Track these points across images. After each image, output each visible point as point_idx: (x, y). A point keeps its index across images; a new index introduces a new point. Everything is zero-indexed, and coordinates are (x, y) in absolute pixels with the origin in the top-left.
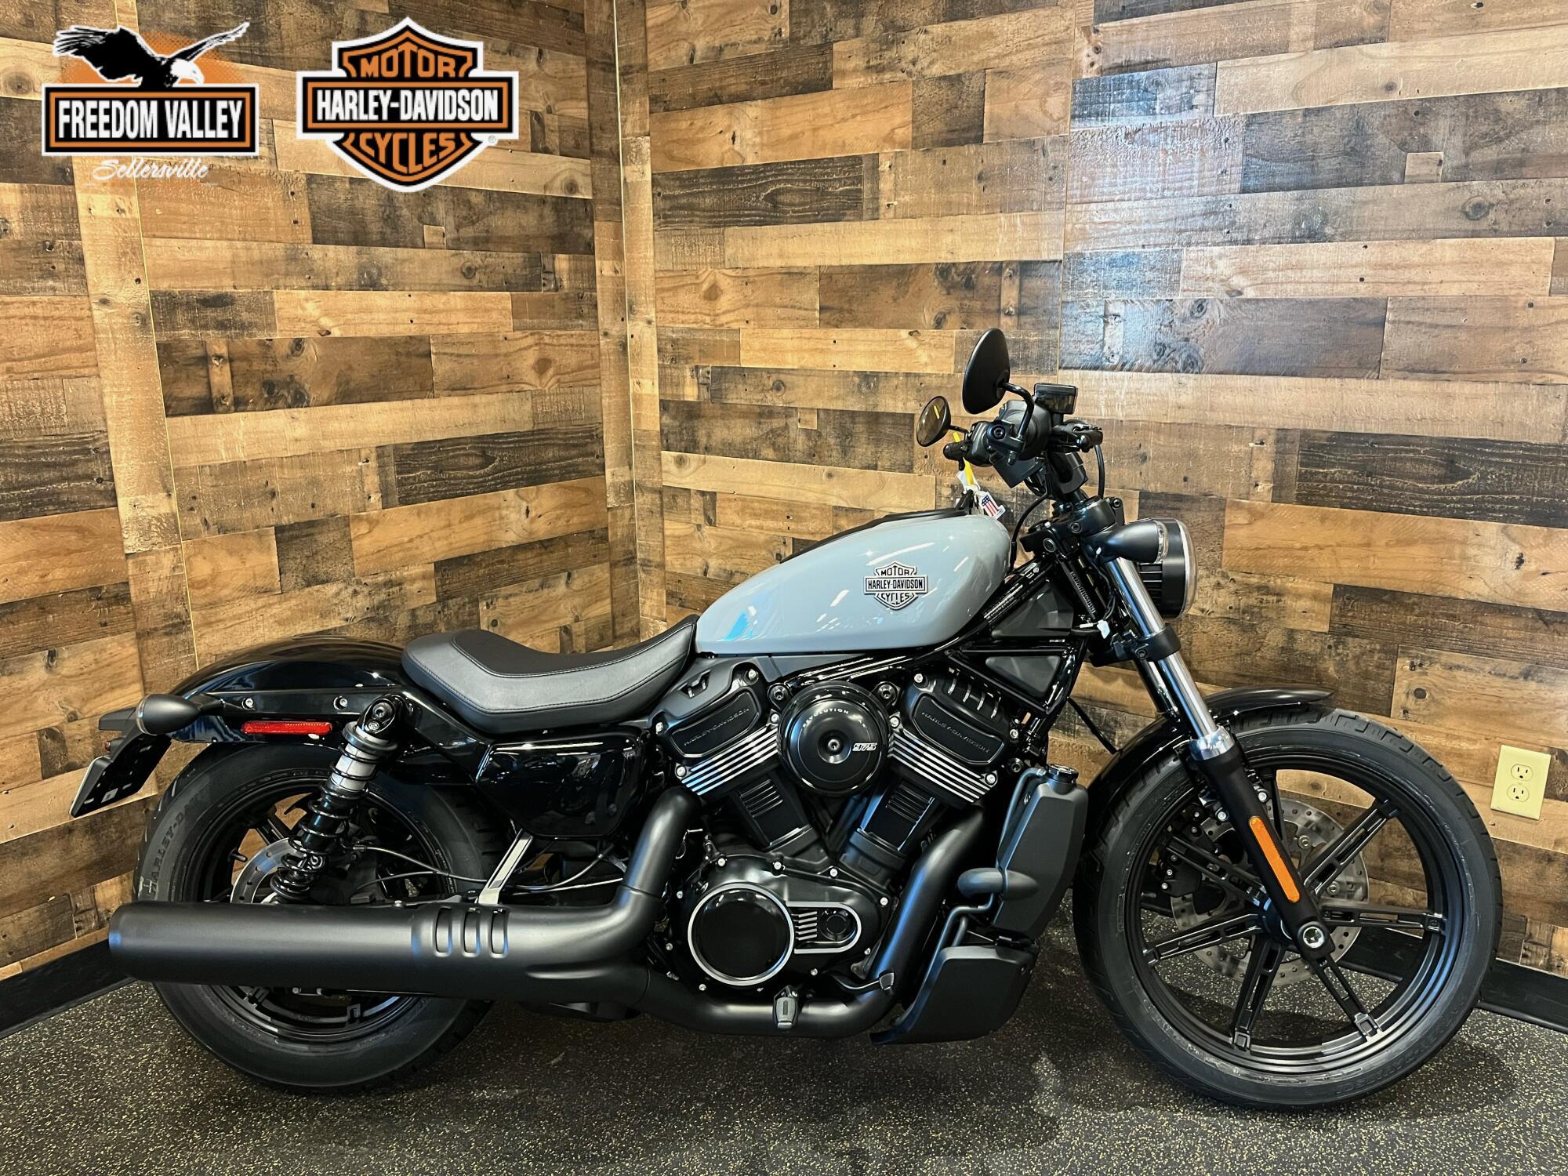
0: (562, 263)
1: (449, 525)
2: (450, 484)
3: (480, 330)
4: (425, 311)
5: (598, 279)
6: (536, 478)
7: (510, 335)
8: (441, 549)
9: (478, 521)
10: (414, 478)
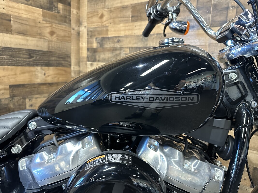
0: (60, 6)
1: (16, 74)
2: (17, 62)
3: (31, 18)
4: (9, 7)
5: (72, 14)
6: (48, 65)
7: (42, 22)
8: (13, 81)
9: (27, 75)
10: (2, 58)
